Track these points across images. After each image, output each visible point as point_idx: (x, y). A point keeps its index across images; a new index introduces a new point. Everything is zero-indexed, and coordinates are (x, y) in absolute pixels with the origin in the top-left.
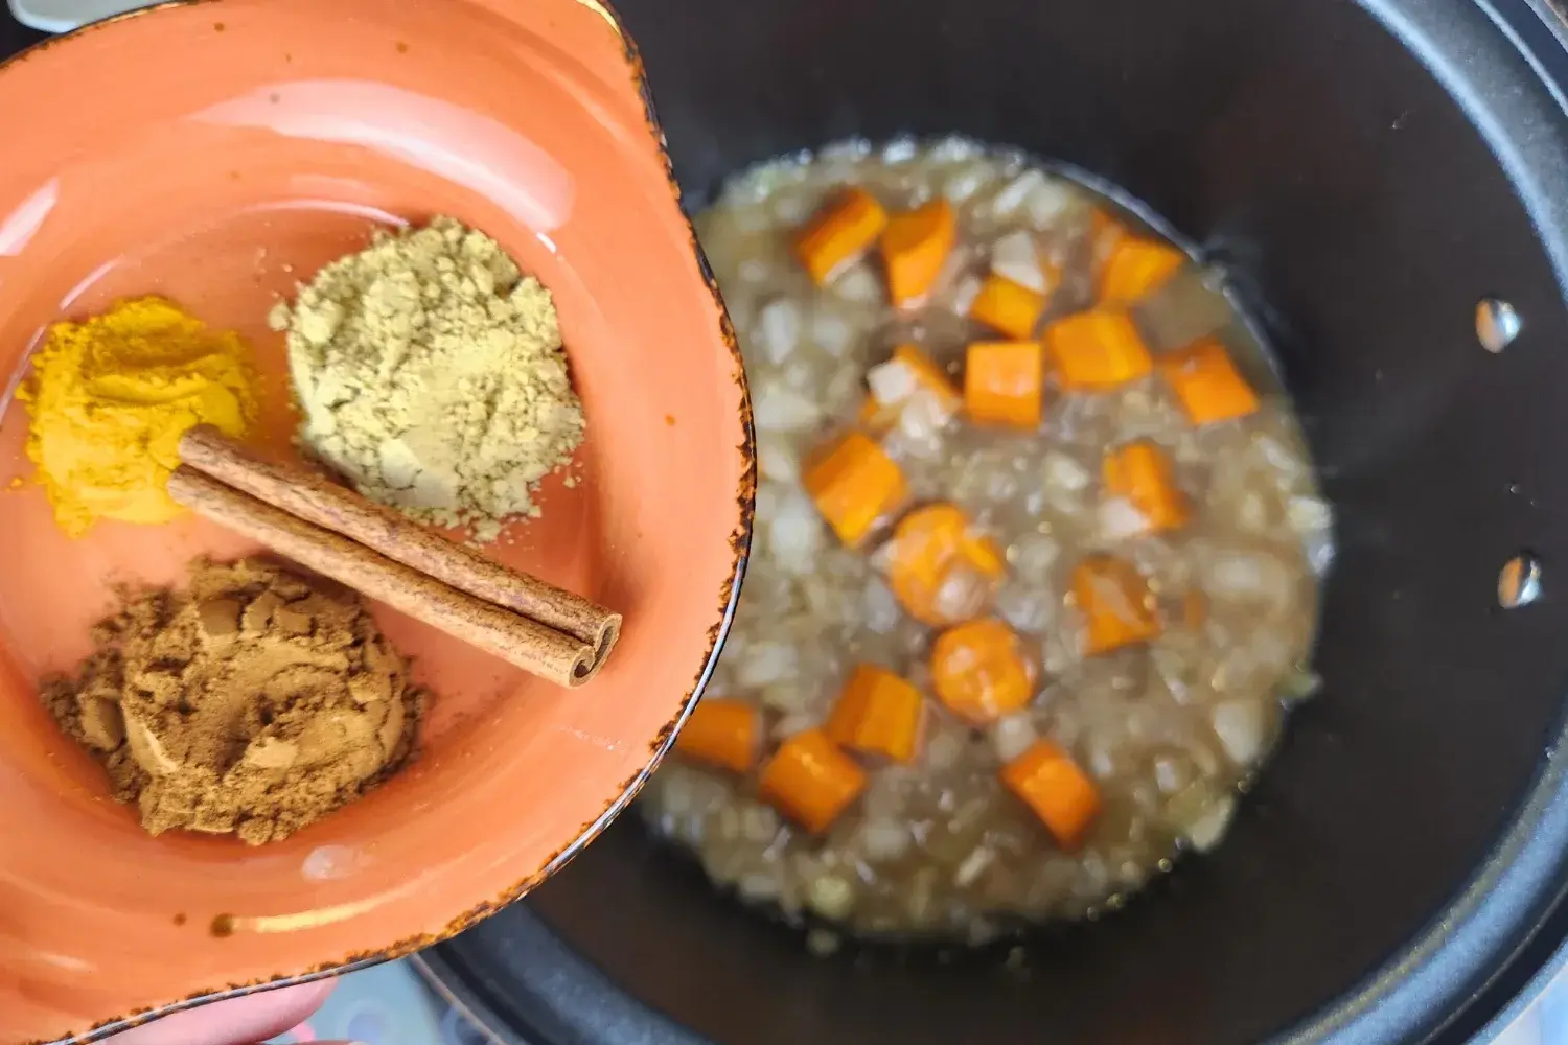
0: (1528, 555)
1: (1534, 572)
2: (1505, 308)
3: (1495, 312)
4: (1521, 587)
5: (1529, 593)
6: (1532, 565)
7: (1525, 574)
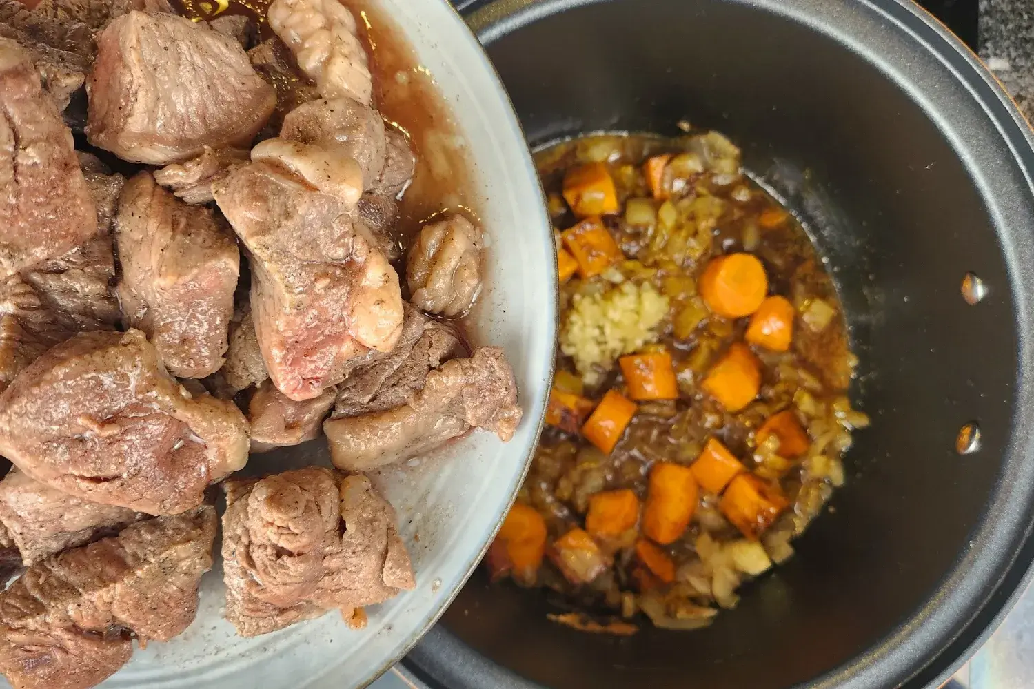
0: (975, 424)
1: (977, 435)
2: (978, 281)
3: (973, 281)
4: (969, 444)
5: (973, 447)
6: (977, 430)
7: (972, 434)
